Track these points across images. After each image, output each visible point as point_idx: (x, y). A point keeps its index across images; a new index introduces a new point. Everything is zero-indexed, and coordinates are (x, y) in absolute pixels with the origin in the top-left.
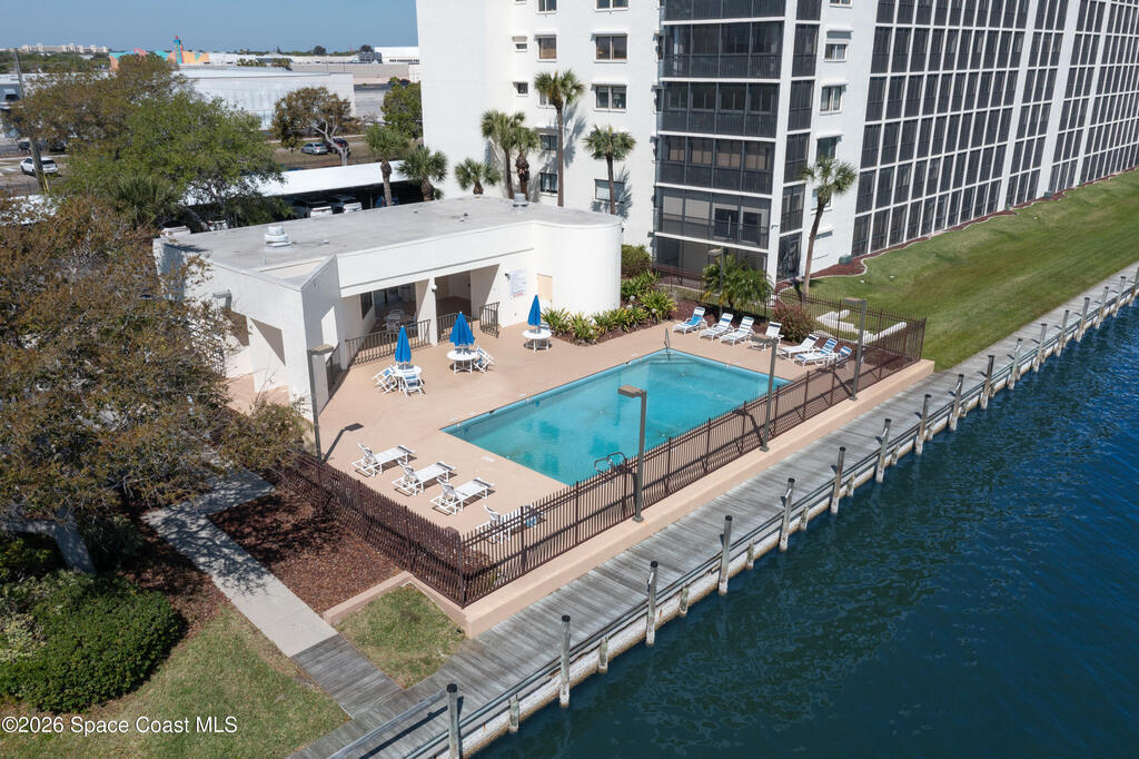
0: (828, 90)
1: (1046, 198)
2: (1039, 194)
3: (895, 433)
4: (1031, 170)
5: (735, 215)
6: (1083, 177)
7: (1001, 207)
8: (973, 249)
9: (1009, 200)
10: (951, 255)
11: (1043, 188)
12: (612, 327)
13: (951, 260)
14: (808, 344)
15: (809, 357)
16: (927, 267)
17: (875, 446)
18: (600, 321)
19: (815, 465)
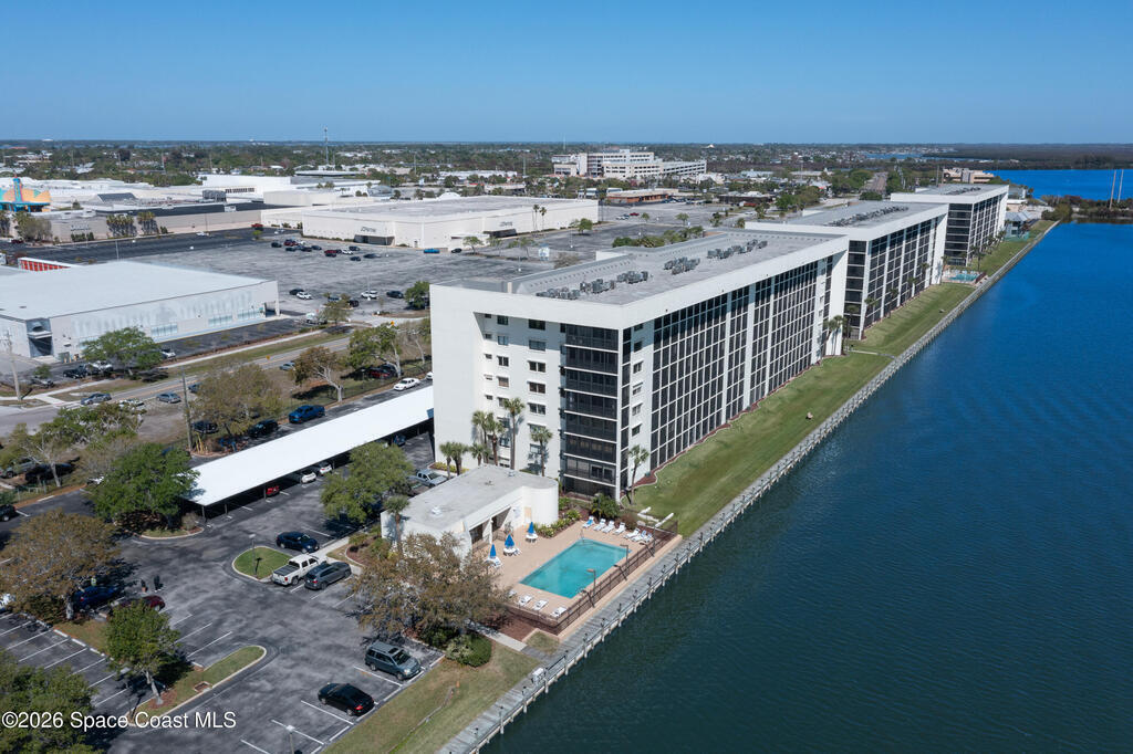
0: (635, 409)
1: (748, 409)
2: (744, 408)
3: (667, 568)
4: (738, 398)
5: (601, 470)
6: (770, 389)
7: (723, 422)
8: (707, 457)
9: (728, 417)
10: (696, 463)
11: (746, 404)
12: (558, 528)
13: (695, 466)
14: (636, 532)
15: (637, 538)
16: (684, 473)
17: (661, 574)
18: (553, 527)
19: (642, 583)
